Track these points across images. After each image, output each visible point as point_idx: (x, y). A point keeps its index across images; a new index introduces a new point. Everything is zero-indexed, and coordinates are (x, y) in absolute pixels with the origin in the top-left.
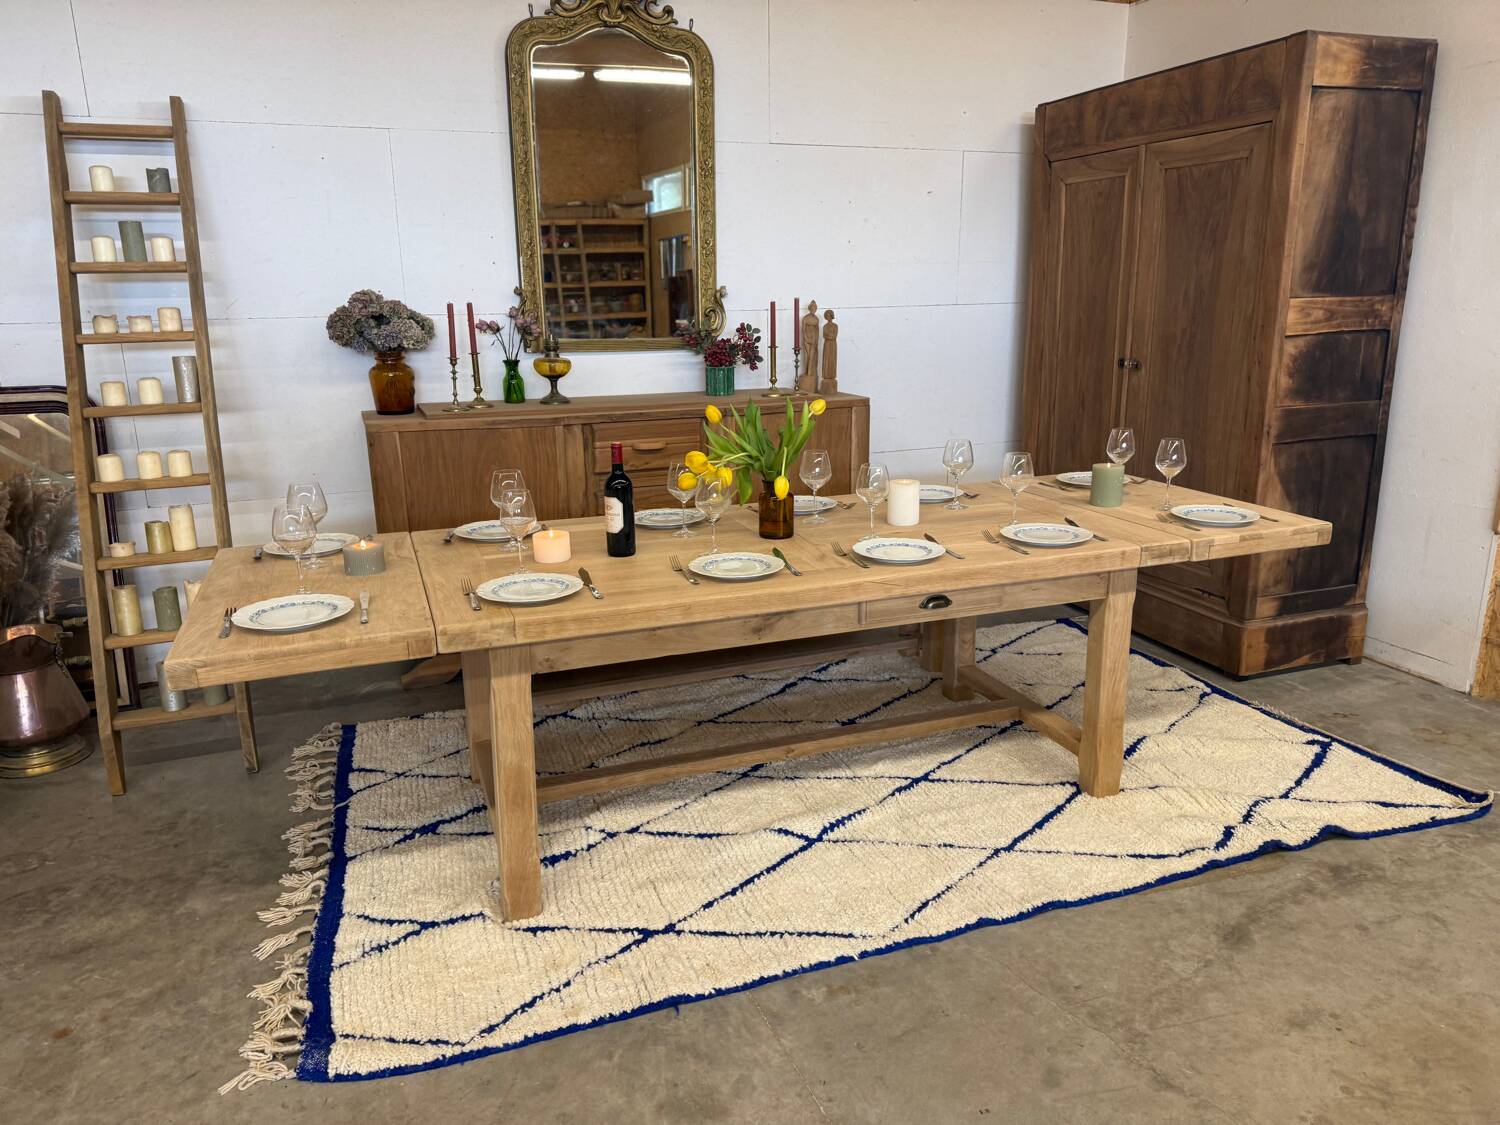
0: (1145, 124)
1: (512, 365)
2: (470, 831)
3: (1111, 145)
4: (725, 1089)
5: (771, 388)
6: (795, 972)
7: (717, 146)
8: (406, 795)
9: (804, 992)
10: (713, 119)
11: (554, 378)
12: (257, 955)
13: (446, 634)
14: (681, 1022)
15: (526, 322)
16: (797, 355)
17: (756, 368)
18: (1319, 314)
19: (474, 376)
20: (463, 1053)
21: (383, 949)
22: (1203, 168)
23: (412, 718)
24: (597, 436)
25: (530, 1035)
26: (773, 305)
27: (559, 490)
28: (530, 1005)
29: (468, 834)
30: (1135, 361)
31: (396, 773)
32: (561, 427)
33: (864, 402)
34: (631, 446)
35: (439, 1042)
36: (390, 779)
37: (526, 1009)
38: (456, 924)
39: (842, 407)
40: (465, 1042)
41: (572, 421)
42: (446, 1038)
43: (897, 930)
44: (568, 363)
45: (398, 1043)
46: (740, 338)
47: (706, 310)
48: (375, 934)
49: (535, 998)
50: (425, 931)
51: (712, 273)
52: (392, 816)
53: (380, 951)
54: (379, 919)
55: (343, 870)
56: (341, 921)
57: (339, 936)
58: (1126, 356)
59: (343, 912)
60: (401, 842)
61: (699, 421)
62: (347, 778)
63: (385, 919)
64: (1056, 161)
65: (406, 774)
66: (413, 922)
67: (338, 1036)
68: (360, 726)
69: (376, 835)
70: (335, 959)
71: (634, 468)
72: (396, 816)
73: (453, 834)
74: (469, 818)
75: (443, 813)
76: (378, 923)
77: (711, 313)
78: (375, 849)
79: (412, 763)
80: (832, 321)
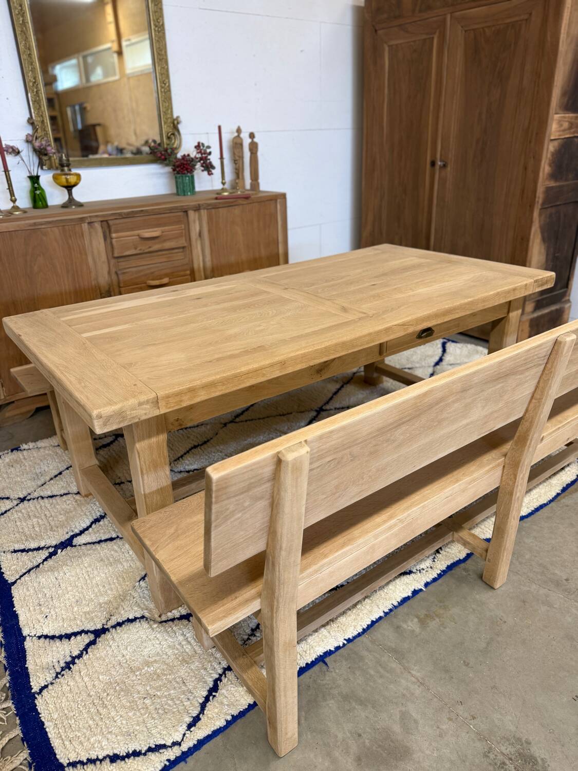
1: (34, 179)
2: (99, 539)
3: (424, 15)
4: (397, 728)
5: (223, 189)
6: (391, 610)
7: (165, 8)
8: (35, 516)
9: (405, 626)
11: (69, 188)
13: (101, 417)
14: (334, 674)
15: (42, 145)
17: (212, 174)
18: (566, 125)
19: (9, 189)
20: (183, 753)
21: (71, 665)
22: (493, 29)
23: (12, 451)
24: (113, 229)
25: (229, 718)
26: (220, 128)
27: (90, 272)
28: (215, 689)
29: (100, 542)
30: (443, 161)
31: (19, 498)
32: (86, 224)
33: (283, 196)
34: (138, 235)
35: (158, 748)
36: (17, 505)
37: (214, 694)
38: (124, 626)
39: (271, 200)
40: (180, 741)
41: (93, 220)
42: (163, 742)
43: (436, 560)
44: (79, 176)
45: (123, 758)
46: (198, 153)
47: (168, 134)
48: (58, 652)
49: (217, 681)
50: (101, 638)
51: (170, 106)
52: (31, 538)
53: (70, 668)
54: (57, 635)
55: (10, 595)
56: (25, 644)
57: (28, 662)
58: (436, 158)
59: (24, 635)
60: (48, 560)
61: (182, 214)
63: (63, 634)
64: (380, 29)
65: (27, 498)
66: (87, 633)
67: (66, 765)
69: (25, 557)
70: (32, 684)
71: (141, 252)
72: (37, 537)
73: (86, 544)
74: (94, 529)
75: (73, 529)
76: (57, 641)
77: (172, 136)
78: (30, 570)
79: (29, 488)
80: (256, 140)
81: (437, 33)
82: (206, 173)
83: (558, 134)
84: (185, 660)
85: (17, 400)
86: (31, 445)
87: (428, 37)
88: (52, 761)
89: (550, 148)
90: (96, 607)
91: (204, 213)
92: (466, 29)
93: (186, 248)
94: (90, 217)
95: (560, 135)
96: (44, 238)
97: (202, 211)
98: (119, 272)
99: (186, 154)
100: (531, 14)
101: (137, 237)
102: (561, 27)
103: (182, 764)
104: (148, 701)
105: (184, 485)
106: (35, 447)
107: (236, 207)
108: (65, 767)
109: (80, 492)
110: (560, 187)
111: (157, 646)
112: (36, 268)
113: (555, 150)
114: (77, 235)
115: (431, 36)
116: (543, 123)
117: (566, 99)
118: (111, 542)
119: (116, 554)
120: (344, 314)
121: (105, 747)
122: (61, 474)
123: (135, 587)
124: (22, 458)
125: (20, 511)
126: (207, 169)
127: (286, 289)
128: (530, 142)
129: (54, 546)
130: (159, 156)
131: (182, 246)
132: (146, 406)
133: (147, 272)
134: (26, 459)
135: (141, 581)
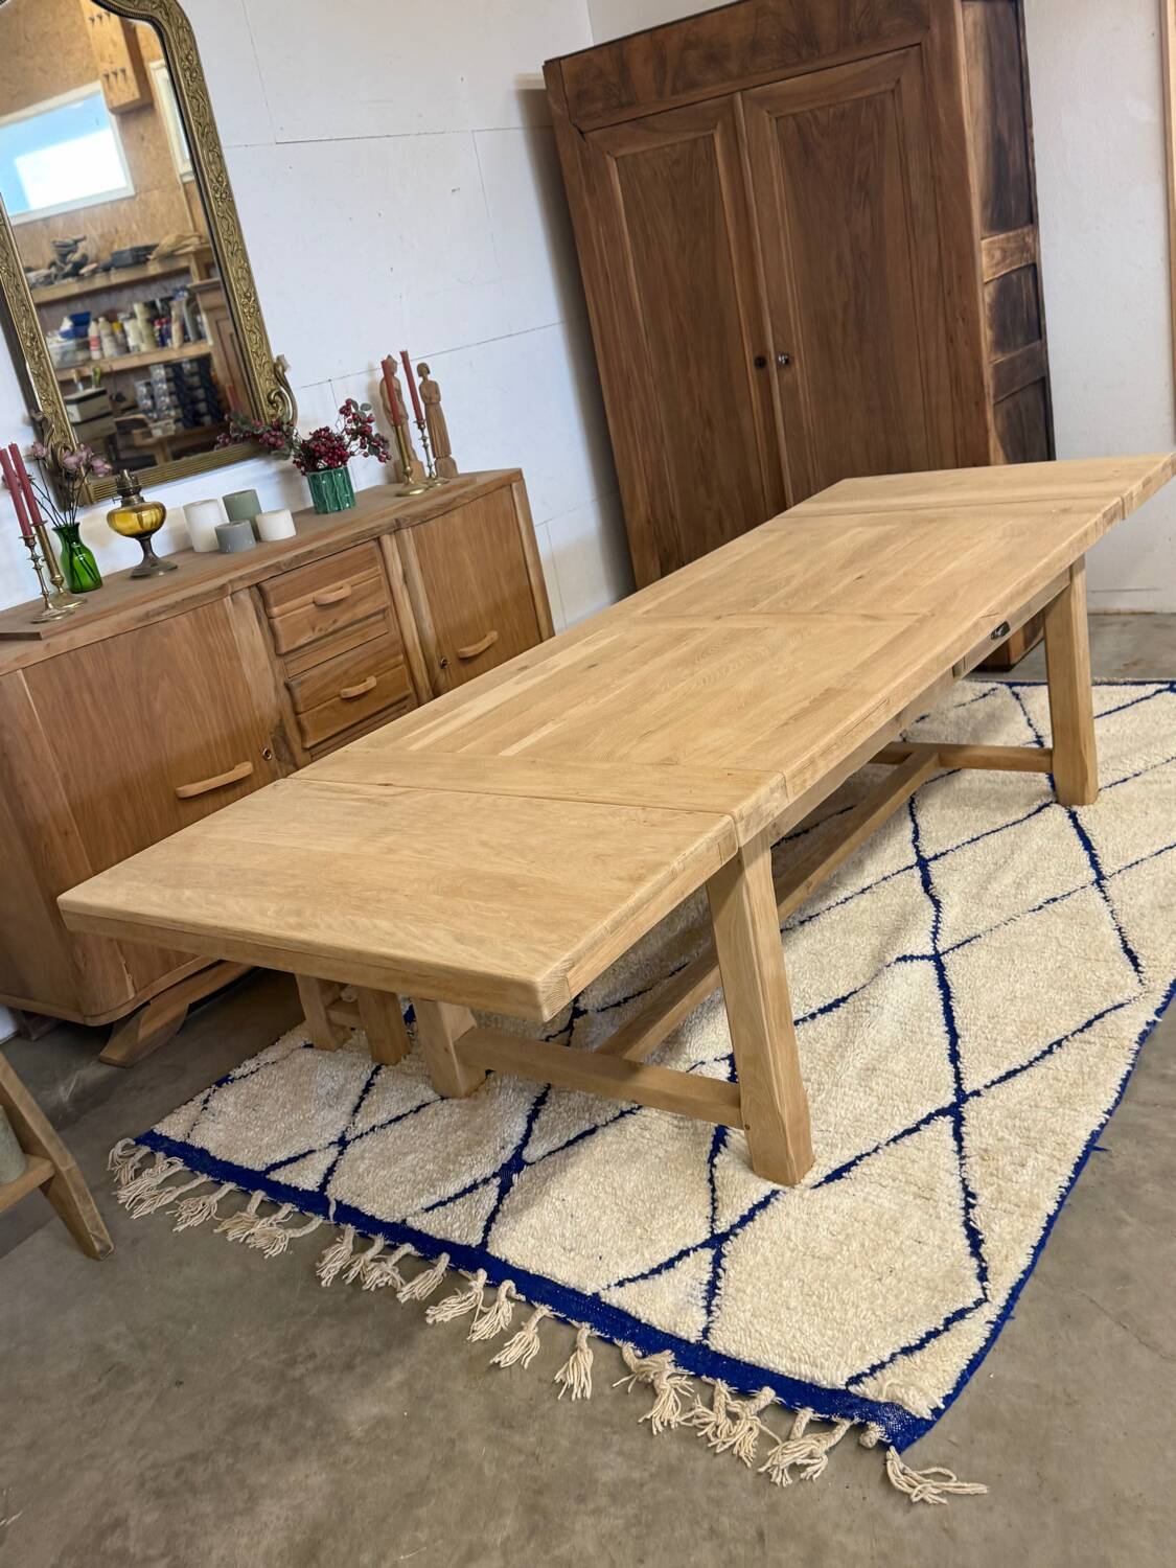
0: (733, 67)
1: (70, 533)
2: (566, 1140)
3: (684, 98)
6: (1136, 1060)
7: (226, 153)
8: (402, 1152)
10: (211, 113)
11: (144, 537)
12: (577, 1390)
14: (1123, 1157)
15: (81, 459)
16: (422, 430)
18: (998, 254)
19: (46, 559)
20: (1002, 1308)
21: (718, 1291)
22: (832, 110)
23: (219, 1084)
24: (272, 599)
25: (1031, 1252)
27: (250, 694)
28: (973, 1234)
29: (570, 1143)
30: (782, 354)
31: (332, 1144)
32: (229, 597)
33: (518, 475)
34: (314, 602)
35: (960, 1315)
36: (341, 1153)
37: (978, 1238)
38: (756, 1217)
40: (982, 1296)
41: (239, 585)
42: (960, 1307)
43: (1146, 982)
44: (161, 508)
45: (921, 1346)
46: (349, 421)
47: (269, 396)
49: (967, 1224)
50: (727, 1248)
51: (264, 340)
52: (438, 1180)
53: (720, 1295)
54: (647, 1272)
55: (498, 1260)
56: (608, 1302)
57: (642, 1314)
58: (766, 351)
59: (589, 1294)
60: (506, 1196)
61: (373, 544)
62: (278, 1183)
63: (655, 1267)
64: (590, 131)
65: (348, 1138)
66: (695, 1250)
67: (844, 1388)
68: (162, 1129)
69: (458, 1208)
70: (683, 1334)
71: (323, 633)
72: (445, 1176)
73: (550, 1153)
74: (541, 1129)
75: (508, 1139)
76: (656, 1276)
77: (277, 398)
78: (491, 1219)
79: (333, 1123)
80: (430, 377)
81: (719, 126)
82: (373, 458)
83: (990, 272)
84: (898, 1216)
86: (251, 1065)
87: (700, 135)
88: (816, 1393)
89: (986, 296)
90: (672, 1215)
91: (407, 534)
92: (777, 115)
93: (388, 612)
94: (231, 581)
95: (994, 274)
96: (166, 641)
97: (404, 531)
98: (293, 683)
99: (323, 427)
100: (898, 81)
101: (312, 606)
102: (960, 97)
103: (1008, 1324)
104: (887, 1281)
106: (262, 1064)
107: (455, 512)
108: (845, 1390)
109: (445, 1094)
110: (1011, 361)
111: (834, 1217)
112: (158, 706)
113: (993, 300)
114: (220, 624)
115: (710, 132)
116: (967, 258)
117: (989, 213)
118: (594, 1136)
119: (623, 1147)
120: (882, 623)
121: (881, 1346)
122: (373, 1084)
123: (715, 1166)
124: (256, 1087)
125: (362, 1158)
126: (374, 450)
127: (719, 618)
128: (949, 294)
129: (495, 1175)
130: (272, 440)
131: (382, 607)
132: (777, 795)
133: (340, 671)
134: (269, 1087)
135: (719, 1155)
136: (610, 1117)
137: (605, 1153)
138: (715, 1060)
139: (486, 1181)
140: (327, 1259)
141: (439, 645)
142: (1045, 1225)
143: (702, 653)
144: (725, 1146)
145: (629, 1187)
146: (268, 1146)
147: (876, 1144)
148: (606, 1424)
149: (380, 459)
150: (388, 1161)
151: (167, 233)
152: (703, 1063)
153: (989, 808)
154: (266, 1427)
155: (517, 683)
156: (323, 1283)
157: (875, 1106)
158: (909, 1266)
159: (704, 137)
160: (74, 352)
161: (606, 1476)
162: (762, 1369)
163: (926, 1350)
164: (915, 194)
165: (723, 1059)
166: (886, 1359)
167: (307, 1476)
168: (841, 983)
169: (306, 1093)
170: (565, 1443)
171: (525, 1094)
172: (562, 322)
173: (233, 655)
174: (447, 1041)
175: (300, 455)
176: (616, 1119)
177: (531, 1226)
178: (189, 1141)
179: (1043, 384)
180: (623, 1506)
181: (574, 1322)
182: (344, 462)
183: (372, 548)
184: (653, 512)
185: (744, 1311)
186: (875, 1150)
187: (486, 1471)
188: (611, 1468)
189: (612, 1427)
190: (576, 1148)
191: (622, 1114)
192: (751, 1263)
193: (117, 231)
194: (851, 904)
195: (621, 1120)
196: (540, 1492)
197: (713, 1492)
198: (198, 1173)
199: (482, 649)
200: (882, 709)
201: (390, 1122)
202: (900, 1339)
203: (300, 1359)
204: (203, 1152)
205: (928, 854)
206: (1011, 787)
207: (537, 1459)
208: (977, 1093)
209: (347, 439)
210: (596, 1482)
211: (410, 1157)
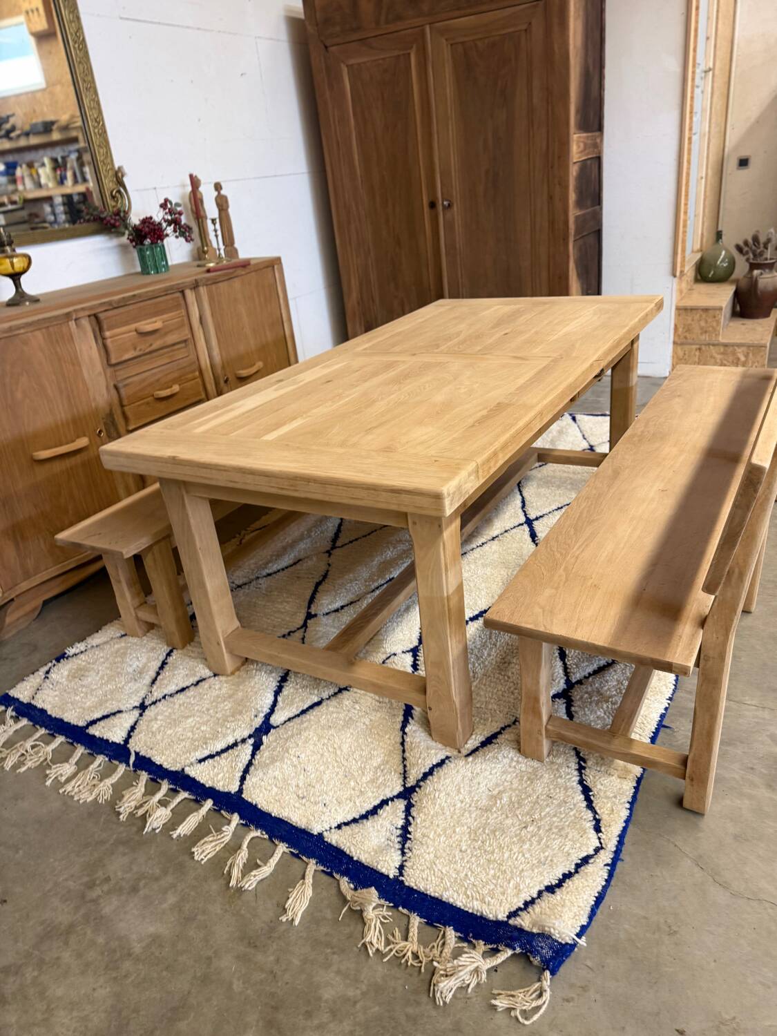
0: (425, 7)
2: (301, 709)
8: (184, 717)
18: (582, 145)
20: (614, 853)
21: (408, 836)
23: (58, 660)
24: (105, 327)
27: (88, 390)
28: (586, 791)
29: (304, 712)
30: (446, 200)
31: (135, 707)
32: (73, 322)
33: (278, 261)
34: (136, 330)
35: (585, 860)
36: (141, 715)
37: (591, 793)
38: (435, 773)
39: (267, 267)
40: (599, 845)
41: (81, 314)
42: (584, 854)
44: (28, 257)
45: (560, 884)
46: (166, 213)
47: (112, 192)
48: (378, 831)
49: (581, 782)
50: (415, 798)
51: (108, 154)
52: (210, 739)
53: (410, 839)
54: (357, 817)
55: (250, 804)
56: (329, 841)
57: (354, 854)
58: (437, 198)
59: (315, 833)
60: (258, 752)
61: (179, 295)
62: (94, 736)
63: (364, 813)
64: (333, 46)
65: (147, 703)
66: (392, 799)
67: (506, 919)
68: (13, 693)
69: (223, 760)
70: (384, 871)
71: (141, 353)
72: (215, 736)
73: (289, 719)
74: (283, 701)
75: (260, 709)
76: (365, 821)
77: (117, 194)
78: (246, 771)
79: (137, 691)
80: (223, 192)
81: (414, 46)
82: (182, 240)
83: (577, 156)
84: (533, 777)
85: (17, 596)
86: (80, 646)
87: (402, 53)
88: (485, 924)
90: (376, 773)
91: (203, 290)
92: (452, 42)
93: (188, 342)
94: (75, 310)
95: (579, 158)
96: (25, 348)
97: (201, 288)
98: (120, 385)
99: (148, 216)
100: (530, 24)
101: (135, 333)
102: (568, 36)
103: (619, 864)
104: (530, 829)
105: (376, 614)
106: (89, 646)
107: (235, 279)
108: (507, 922)
109: (217, 673)
110: (584, 215)
111: (490, 777)
112: (19, 395)
113: (577, 175)
114: (66, 339)
115: (408, 51)
116: (565, 145)
117: (579, 117)
118: (320, 707)
119: (341, 716)
120: (527, 362)
121: (531, 885)
122: (167, 663)
123: (406, 734)
124: (84, 663)
125: (156, 719)
126: (182, 234)
127: (414, 355)
128: (552, 167)
129: (250, 737)
130: (112, 221)
131: (185, 338)
132: (472, 477)
133: (152, 380)
134: (93, 663)
135: (408, 726)
136: (332, 692)
137: (328, 721)
138: (403, 652)
139: (244, 741)
140: (125, 799)
141: (223, 367)
142: (635, 785)
143: (405, 377)
144: (413, 718)
145: (345, 748)
146: (90, 708)
147: (514, 718)
148: (328, 945)
149: (187, 240)
150: (174, 723)
151: (65, 113)
152: (395, 654)
153: (566, 489)
154: (66, 943)
155: (276, 390)
156: (121, 817)
157: (512, 689)
158: (545, 815)
159: (404, 54)
160: (6, 185)
161: (327, 994)
162: (444, 902)
163: (564, 889)
164: (535, 101)
165: (408, 651)
166: (535, 895)
167: (94, 989)
168: (483, 600)
169: (119, 670)
170: (296, 962)
171: (273, 675)
172: (309, 172)
173: (75, 362)
174: (219, 638)
175: (132, 235)
176: (336, 694)
177: (275, 778)
178: (33, 702)
179: (598, 233)
180: (341, 1022)
181: (304, 858)
182: (162, 240)
183: (178, 297)
184: (362, 298)
185: (429, 853)
186: (514, 723)
187: (235, 987)
188: (332, 987)
189: (332, 948)
190: (308, 717)
191: (340, 691)
192: (432, 813)
193: (34, 111)
194: (486, 547)
195: (340, 696)
196: (276, 1008)
197: (410, 1010)
198: (38, 727)
199: (252, 372)
200: (538, 419)
201: (177, 692)
202: (544, 879)
203: (98, 882)
204: (43, 711)
205: (532, 516)
206: (579, 476)
207: (275, 977)
208: (580, 682)
209: (164, 225)
210: (319, 999)
211: (190, 720)
